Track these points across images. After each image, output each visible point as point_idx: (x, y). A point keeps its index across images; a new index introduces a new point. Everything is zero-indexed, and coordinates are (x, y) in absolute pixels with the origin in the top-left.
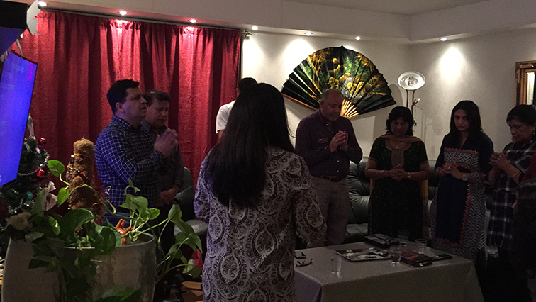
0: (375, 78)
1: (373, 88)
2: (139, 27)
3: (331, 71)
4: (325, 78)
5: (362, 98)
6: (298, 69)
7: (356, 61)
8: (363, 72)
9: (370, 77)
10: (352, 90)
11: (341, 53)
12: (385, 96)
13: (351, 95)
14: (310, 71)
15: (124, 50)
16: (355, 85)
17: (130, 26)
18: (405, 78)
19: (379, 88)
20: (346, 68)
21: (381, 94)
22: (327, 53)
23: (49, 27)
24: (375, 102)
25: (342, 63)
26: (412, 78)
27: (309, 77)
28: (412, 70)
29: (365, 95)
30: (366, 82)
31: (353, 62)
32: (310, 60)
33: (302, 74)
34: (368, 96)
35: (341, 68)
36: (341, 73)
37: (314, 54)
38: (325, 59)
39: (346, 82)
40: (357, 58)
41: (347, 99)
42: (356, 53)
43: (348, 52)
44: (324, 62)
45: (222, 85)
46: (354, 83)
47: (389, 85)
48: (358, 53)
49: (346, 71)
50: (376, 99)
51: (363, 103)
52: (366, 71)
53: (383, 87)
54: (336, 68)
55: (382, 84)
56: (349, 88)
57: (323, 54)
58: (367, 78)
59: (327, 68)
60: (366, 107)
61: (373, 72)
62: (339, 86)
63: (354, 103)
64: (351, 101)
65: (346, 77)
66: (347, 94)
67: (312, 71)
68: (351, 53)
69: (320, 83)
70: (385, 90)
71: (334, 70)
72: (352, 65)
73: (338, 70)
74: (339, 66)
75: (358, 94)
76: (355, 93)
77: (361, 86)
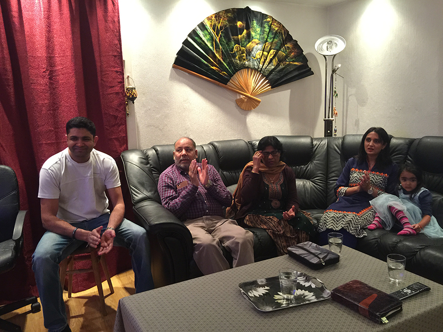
0: (288, 45)
1: (287, 57)
3: (235, 37)
4: (229, 45)
5: (274, 69)
6: (193, 34)
7: (266, 25)
8: (274, 38)
9: (283, 44)
10: (262, 60)
11: (246, 14)
12: (300, 66)
13: (261, 65)
14: (208, 37)
16: (265, 53)
19: (295, 57)
20: (253, 34)
21: (296, 63)
22: (229, 15)
24: (290, 72)
25: (248, 27)
26: (330, 42)
27: (209, 44)
28: (330, 34)
29: (278, 65)
30: (278, 50)
31: (262, 26)
32: (208, 24)
33: (199, 40)
34: (281, 67)
35: (247, 33)
36: (247, 40)
37: (214, 16)
38: (227, 23)
39: (254, 50)
40: (266, 22)
41: (256, 70)
42: (265, 16)
43: (255, 14)
44: (226, 26)
45: (96, 54)
46: (263, 51)
47: (304, 53)
48: (267, 15)
49: (254, 37)
50: (290, 70)
51: (276, 75)
52: (278, 37)
53: (298, 56)
54: (241, 34)
55: (297, 52)
56: (259, 57)
57: (224, 16)
58: (279, 45)
59: (230, 34)
60: (278, 79)
61: (286, 38)
62: (246, 55)
63: (265, 76)
64: (262, 72)
65: (254, 45)
66: (256, 64)
67: (212, 37)
68: (259, 15)
69: (222, 52)
70: (301, 59)
71: (239, 36)
72: (261, 30)
73: (244, 36)
74: (245, 31)
75: (269, 64)
76: (266, 63)
77: (273, 55)
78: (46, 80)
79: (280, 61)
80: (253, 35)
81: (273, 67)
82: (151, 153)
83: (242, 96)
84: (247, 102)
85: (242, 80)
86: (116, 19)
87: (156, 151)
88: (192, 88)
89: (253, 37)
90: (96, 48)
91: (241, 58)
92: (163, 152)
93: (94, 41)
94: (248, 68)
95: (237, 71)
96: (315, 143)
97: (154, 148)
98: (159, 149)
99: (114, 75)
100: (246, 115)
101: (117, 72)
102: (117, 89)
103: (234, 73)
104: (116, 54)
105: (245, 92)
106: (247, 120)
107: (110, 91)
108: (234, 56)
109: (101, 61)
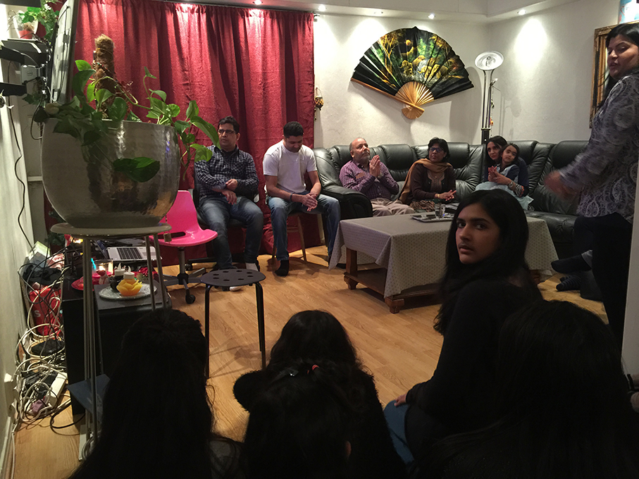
0: (451, 60)
1: (449, 71)
2: (204, 11)
3: (404, 54)
4: (398, 61)
5: (436, 83)
6: (369, 52)
7: (431, 43)
8: (438, 54)
9: (446, 60)
10: (427, 74)
11: (414, 34)
12: (461, 79)
13: (425, 79)
14: (381, 54)
15: (192, 35)
16: (430, 68)
17: (195, 10)
18: (483, 58)
19: (456, 71)
20: (419, 50)
21: (457, 77)
22: (399, 34)
23: (117, 13)
24: (452, 85)
25: (415, 45)
26: (489, 58)
27: (381, 60)
28: (491, 50)
29: (441, 78)
30: (441, 65)
31: (427, 43)
32: (381, 43)
33: (373, 57)
34: (443, 80)
35: (414, 50)
36: (414, 56)
37: (386, 36)
38: (397, 41)
39: (420, 65)
40: (431, 40)
41: (421, 83)
42: (430, 34)
43: (422, 33)
44: (396, 44)
45: (296, 70)
46: (428, 66)
47: (465, 68)
48: (432, 34)
49: (420, 54)
50: (452, 83)
51: (439, 87)
52: (441, 53)
53: (460, 70)
54: (409, 51)
55: (459, 67)
56: (424, 71)
57: (395, 36)
58: (442, 60)
59: (400, 51)
60: (441, 92)
61: (449, 54)
62: (413, 70)
63: (429, 88)
64: (426, 85)
65: (420, 60)
66: (421, 78)
67: (384, 55)
68: (425, 34)
69: (392, 67)
70: (462, 73)
71: (408, 53)
72: (427, 47)
73: (411, 52)
74: (413, 48)
75: (433, 77)
76: (430, 76)
77: (437, 69)
78: (261, 91)
79: (443, 75)
80: (420, 52)
81: (436, 80)
82: (333, 151)
83: (408, 106)
84: (412, 111)
85: (408, 92)
86: (311, 42)
87: (337, 149)
88: (366, 98)
90: (296, 66)
91: (408, 73)
92: (342, 150)
93: (295, 59)
94: (414, 81)
95: (404, 84)
96: (471, 149)
97: (335, 147)
98: (339, 148)
99: (307, 87)
100: (410, 123)
101: (309, 84)
102: (309, 98)
103: (402, 86)
104: (309, 70)
105: (411, 102)
106: (411, 128)
107: (304, 99)
108: (402, 71)
109: (299, 77)
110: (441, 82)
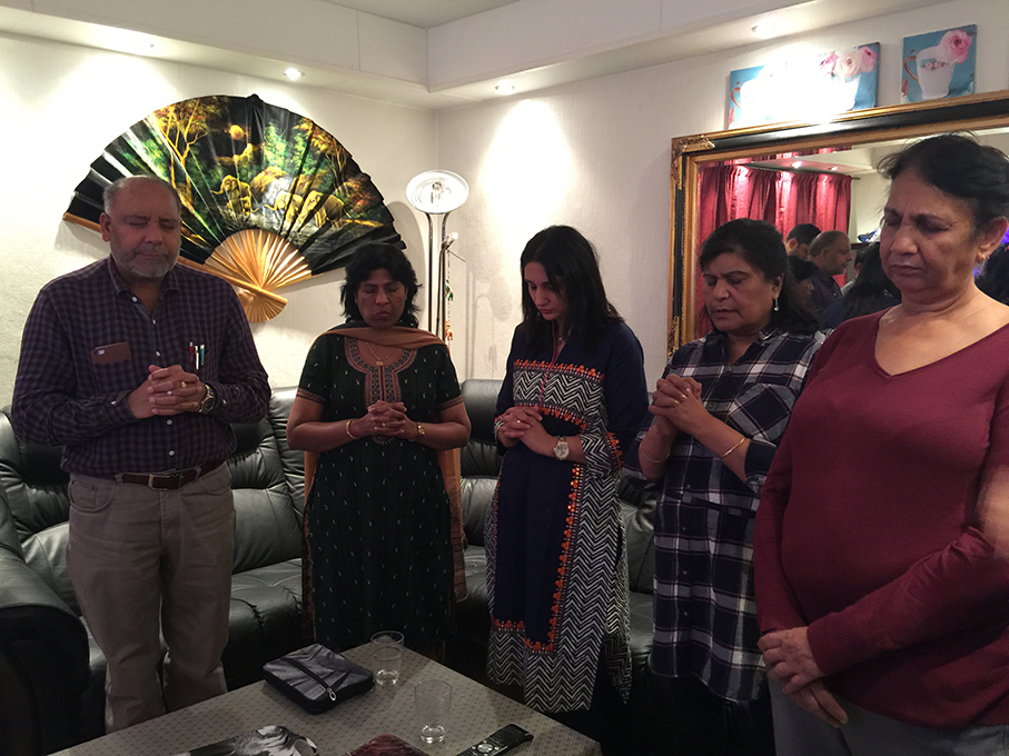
0: (351, 183)
1: (347, 208)
3: (226, 159)
4: (209, 176)
5: (318, 234)
6: (119, 147)
7: (298, 138)
8: (318, 166)
9: (338, 181)
10: (291, 212)
11: (252, 112)
12: (377, 230)
13: (287, 225)
14: (158, 154)
16: (298, 199)
19: (365, 209)
20: (268, 154)
21: (368, 223)
22: (211, 109)
24: (355, 242)
25: (256, 140)
26: (437, 187)
27: (159, 171)
28: (441, 167)
29: (327, 225)
30: (327, 194)
31: (289, 137)
32: (157, 126)
33: (133, 161)
34: (334, 229)
35: (254, 152)
36: (255, 167)
37: (172, 109)
38: (205, 126)
39: (271, 189)
40: (298, 131)
41: (276, 234)
42: (295, 117)
43: (273, 112)
44: (201, 133)
46: (293, 192)
47: (386, 203)
48: (301, 117)
49: (271, 162)
50: (355, 237)
51: (322, 246)
52: (326, 164)
53: (372, 207)
54: (240, 153)
55: (370, 200)
56: (281, 205)
57: (197, 111)
58: (329, 183)
59: (213, 151)
60: (327, 256)
61: (345, 168)
62: (252, 201)
63: (297, 247)
64: (290, 239)
65: (270, 178)
66: (276, 221)
67: (167, 156)
68: (282, 115)
69: (193, 189)
70: (379, 215)
71: (236, 157)
72: (287, 147)
73: (246, 157)
74: (249, 148)
75: (306, 221)
76: (301, 219)
77: (315, 204)
79: (333, 216)
80: (269, 158)
81: (315, 229)
83: (241, 291)
84: (254, 303)
85: (241, 255)
89: (268, 162)
91: (238, 207)
94: (256, 228)
95: (229, 234)
103: (223, 239)
105: (250, 281)
108: (222, 200)
110: (328, 233)
